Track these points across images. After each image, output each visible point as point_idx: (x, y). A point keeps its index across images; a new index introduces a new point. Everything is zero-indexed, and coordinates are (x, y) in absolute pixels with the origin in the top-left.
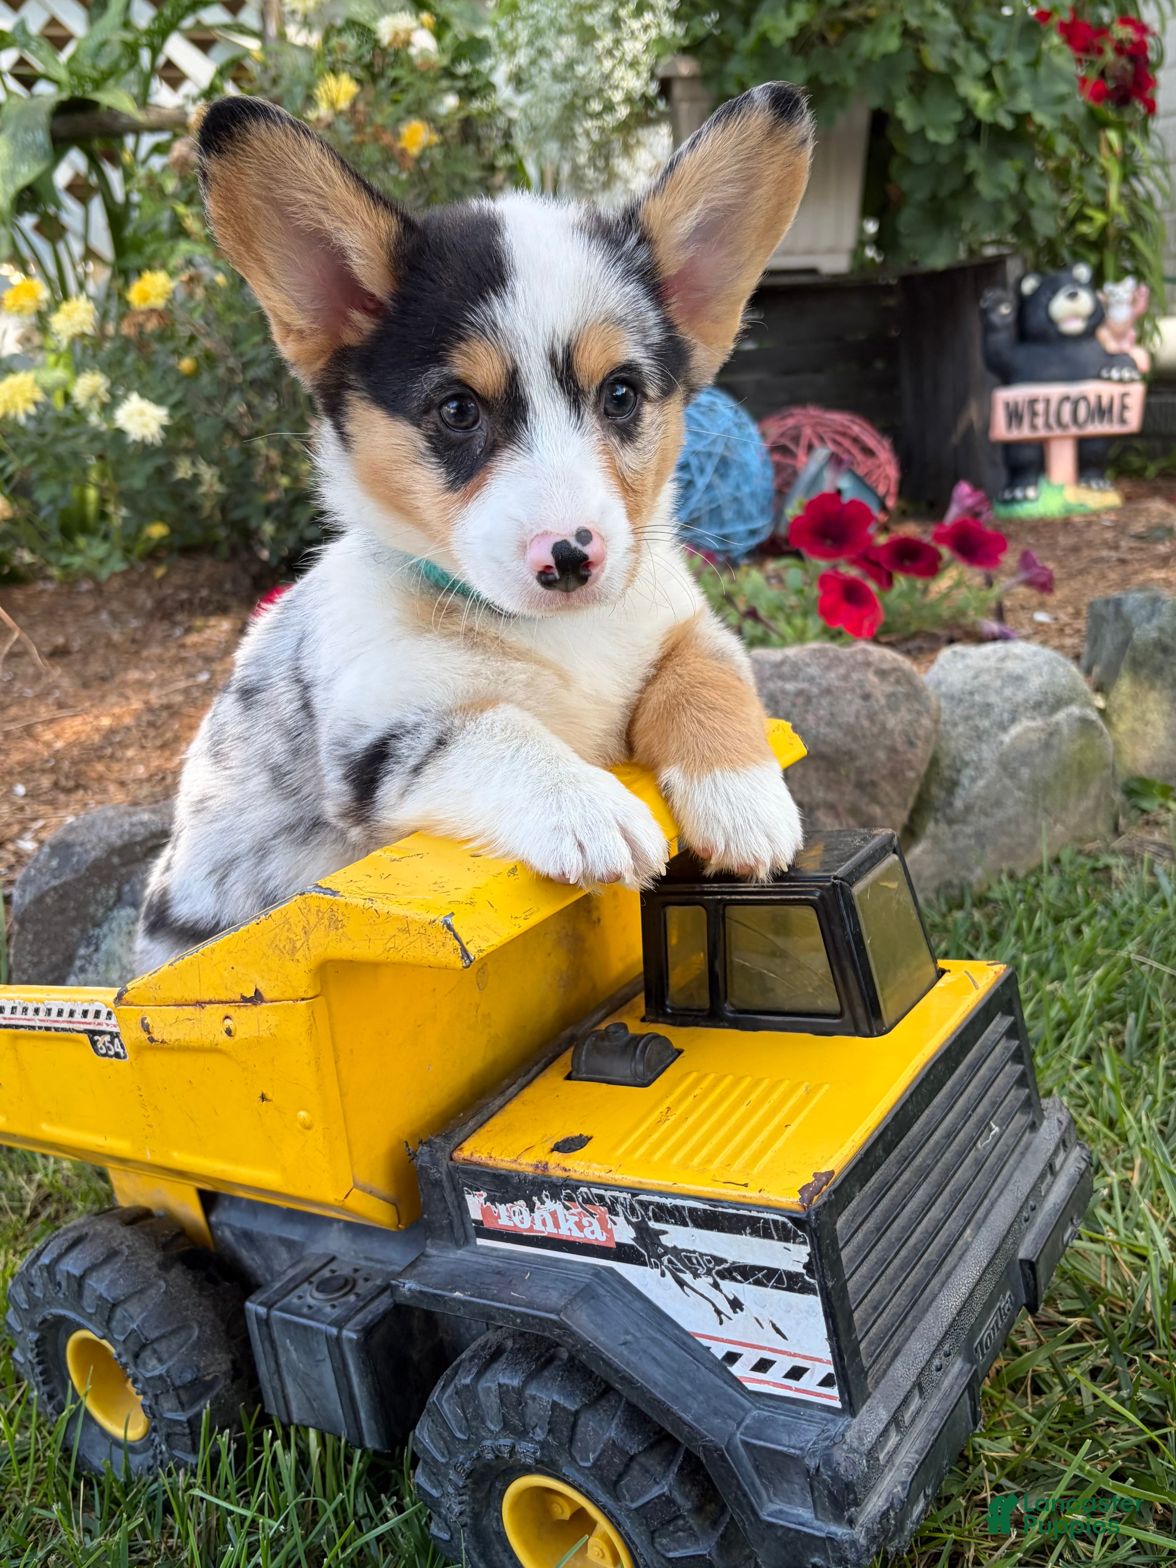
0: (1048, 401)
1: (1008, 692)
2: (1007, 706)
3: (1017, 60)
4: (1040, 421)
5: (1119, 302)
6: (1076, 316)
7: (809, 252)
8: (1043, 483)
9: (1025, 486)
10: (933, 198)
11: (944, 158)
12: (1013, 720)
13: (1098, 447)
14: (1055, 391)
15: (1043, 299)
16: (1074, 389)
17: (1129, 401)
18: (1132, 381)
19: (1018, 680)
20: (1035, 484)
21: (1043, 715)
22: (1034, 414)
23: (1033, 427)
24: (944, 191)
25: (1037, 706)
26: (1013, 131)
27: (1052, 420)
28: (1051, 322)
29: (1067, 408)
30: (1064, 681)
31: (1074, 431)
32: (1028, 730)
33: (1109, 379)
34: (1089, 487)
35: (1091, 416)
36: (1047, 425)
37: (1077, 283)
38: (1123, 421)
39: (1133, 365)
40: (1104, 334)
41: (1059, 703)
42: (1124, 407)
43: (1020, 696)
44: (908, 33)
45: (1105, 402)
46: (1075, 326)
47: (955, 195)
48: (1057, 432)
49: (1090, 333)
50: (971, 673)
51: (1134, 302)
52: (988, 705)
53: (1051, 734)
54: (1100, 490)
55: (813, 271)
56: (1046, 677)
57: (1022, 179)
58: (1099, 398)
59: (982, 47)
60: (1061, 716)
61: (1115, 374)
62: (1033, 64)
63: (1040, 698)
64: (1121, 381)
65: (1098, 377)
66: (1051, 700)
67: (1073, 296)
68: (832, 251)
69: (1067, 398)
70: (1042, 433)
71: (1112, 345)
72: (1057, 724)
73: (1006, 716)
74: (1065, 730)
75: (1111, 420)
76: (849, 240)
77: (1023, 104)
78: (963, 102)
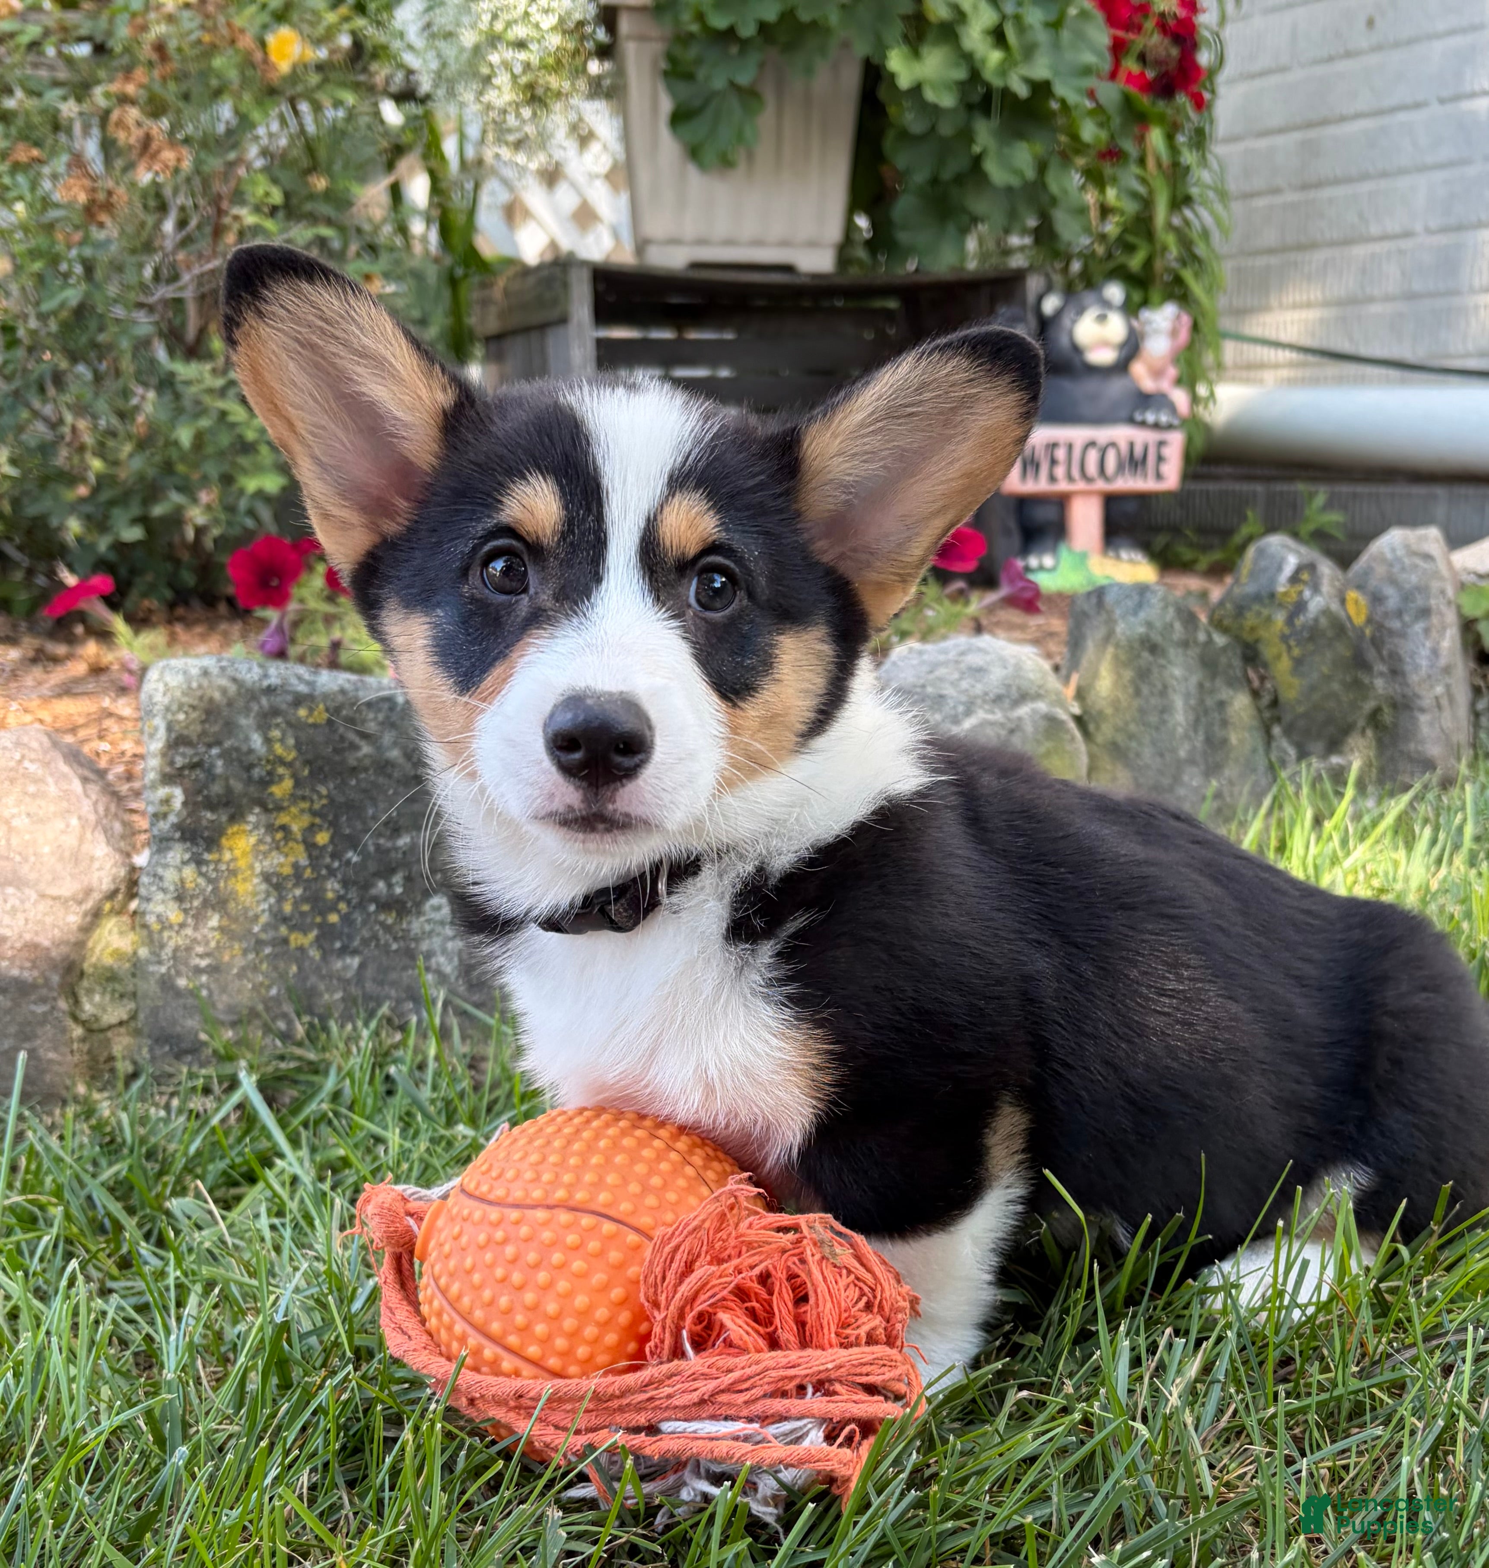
0: (1070, 447)
1: (964, 684)
2: (964, 698)
3: (1034, 16)
4: (1060, 471)
5: (1157, 332)
6: (1104, 344)
7: (785, 243)
8: (1063, 551)
9: (1041, 553)
10: (935, 181)
11: (946, 129)
12: (968, 713)
13: (1131, 507)
14: (1078, 434)
15: (1066, 321)
16: (1103, 434)
17: (1167, 451)
18: (1170, 427)
19: (978, 671)
20: (1054, 550)
21: (1003, 709)
22: (1053, 462)
23: (1052, 479)
24: (947, 175)
25: (998, 699)
26: (1028, 101)
27: (1076, 473)
28: (1077, 349)
29: (1093, 456)
30: (1031, 676)
31: (1101, 485)
32: (984, 724)
33: (1143, 424)
34: (1118, 557)
35: (1120, 468)
36: (1070, 478)
37: (1107, 304)
38: (1159, 476)
39: (1172, 408)
40: (1139, 369)
41: (1023, 697)
42: (1160, 459)
43: (979, 689)
45: (1138, 451)
46: (1103, 356)
47: (959, 180)
48: (1080, 485)
49: (1122, 366)
50: (925, 668)
51: (1174, 333)
52: (941, 696)
53: (1012, 731)
54: (1131, 561)
55: (788, 269)
56: (1011, 669)
57: (1042, 167)
58: (1132, 445)
60: (1024, 711)
61: (1150, 417)
62: (1054, 25)
63: (1002, 691)
64: (1157, 426)
65: (1131, 421)
66: (1014, 694)
67: (1102, 318)
68: (812, 244)
69: (1092, 444)
70: (1063, 486)
71: (1148, 384)
72: (1020, 719)
73: (961, 709)
74: (1029, 728)
75: (1145, 476)
76: (834, 232)
77: (1040, 70)
78: (967, 58)
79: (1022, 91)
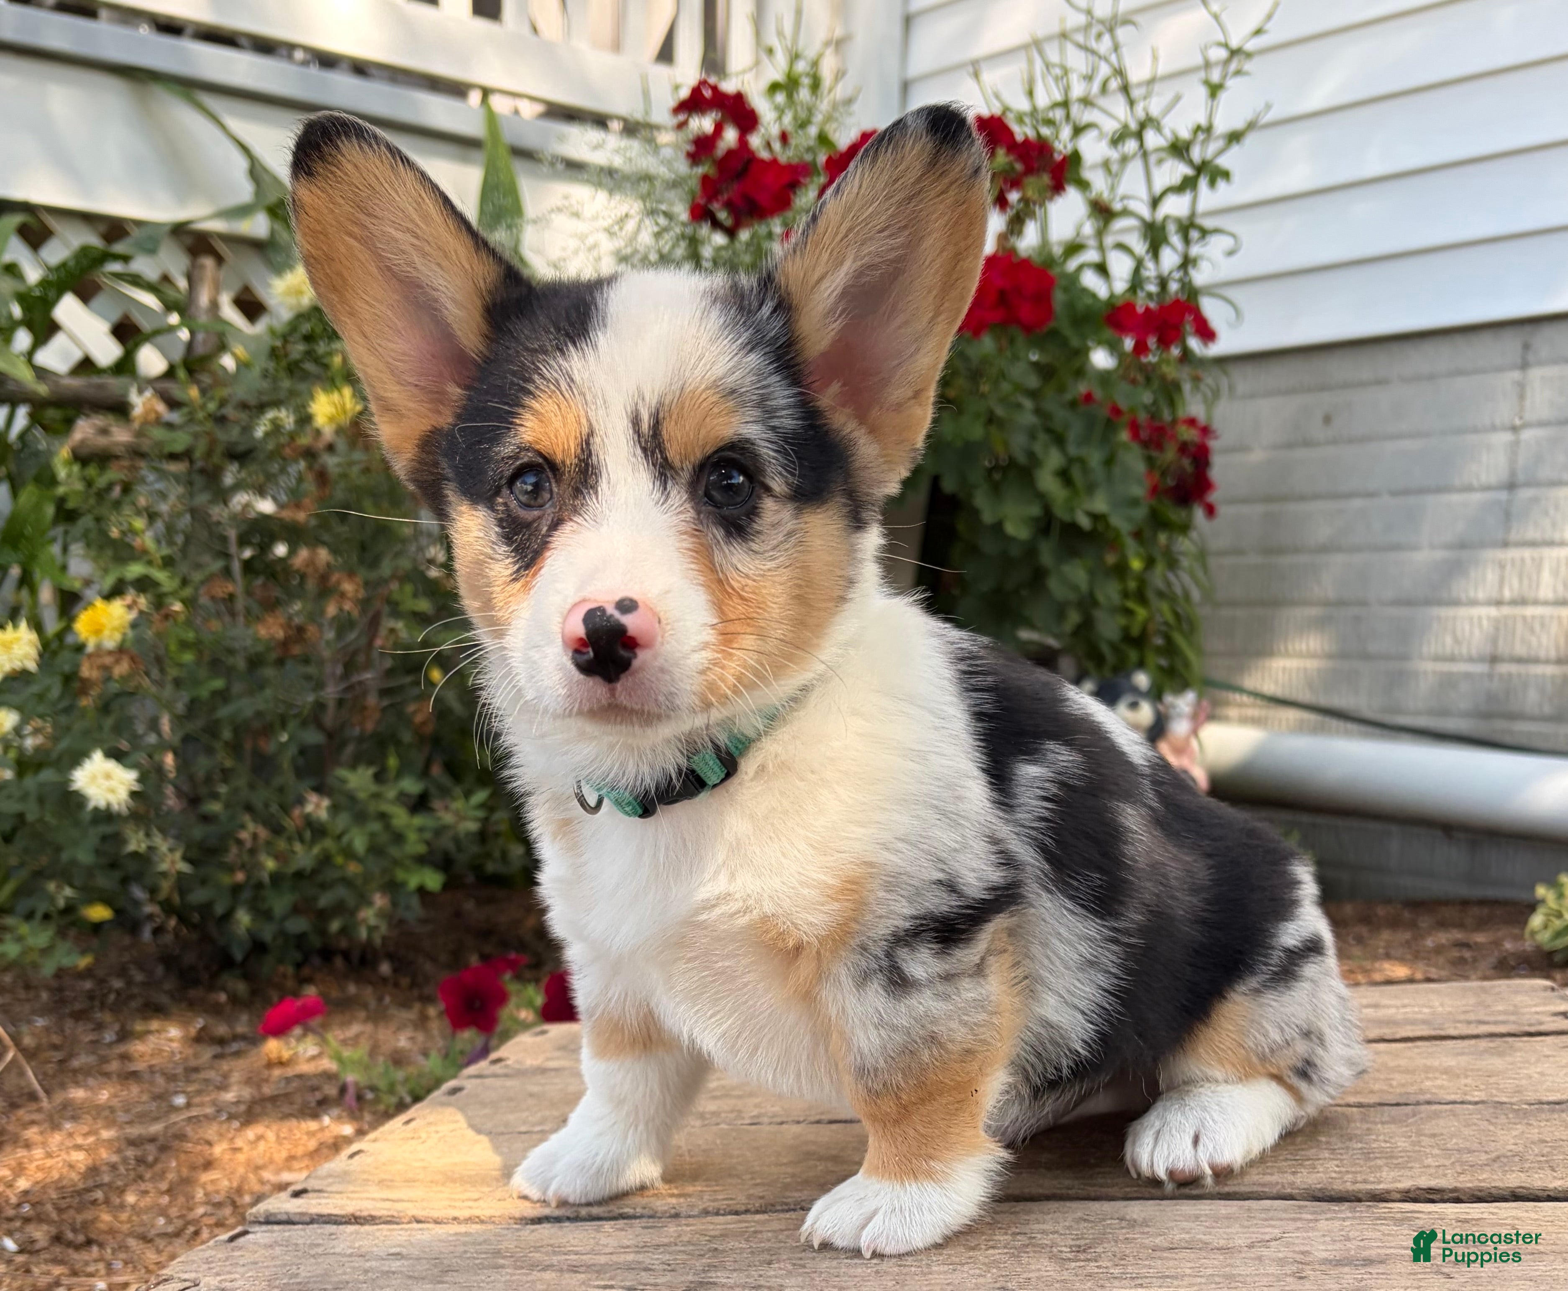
3: (1095, 457)
5: (1179, 715)
10: (998, 590)
37: (1137, 691)
40: (1166, 745)
44: (991, 420)
47: (1019, 589)
51: (1194, 717)
57: (1093, 578)
59: (1059, 440)
62: (1109, 462)
67: (1134, 705)
77: (1100, 504)
78: (1042, 498)
79: (1084, 522)
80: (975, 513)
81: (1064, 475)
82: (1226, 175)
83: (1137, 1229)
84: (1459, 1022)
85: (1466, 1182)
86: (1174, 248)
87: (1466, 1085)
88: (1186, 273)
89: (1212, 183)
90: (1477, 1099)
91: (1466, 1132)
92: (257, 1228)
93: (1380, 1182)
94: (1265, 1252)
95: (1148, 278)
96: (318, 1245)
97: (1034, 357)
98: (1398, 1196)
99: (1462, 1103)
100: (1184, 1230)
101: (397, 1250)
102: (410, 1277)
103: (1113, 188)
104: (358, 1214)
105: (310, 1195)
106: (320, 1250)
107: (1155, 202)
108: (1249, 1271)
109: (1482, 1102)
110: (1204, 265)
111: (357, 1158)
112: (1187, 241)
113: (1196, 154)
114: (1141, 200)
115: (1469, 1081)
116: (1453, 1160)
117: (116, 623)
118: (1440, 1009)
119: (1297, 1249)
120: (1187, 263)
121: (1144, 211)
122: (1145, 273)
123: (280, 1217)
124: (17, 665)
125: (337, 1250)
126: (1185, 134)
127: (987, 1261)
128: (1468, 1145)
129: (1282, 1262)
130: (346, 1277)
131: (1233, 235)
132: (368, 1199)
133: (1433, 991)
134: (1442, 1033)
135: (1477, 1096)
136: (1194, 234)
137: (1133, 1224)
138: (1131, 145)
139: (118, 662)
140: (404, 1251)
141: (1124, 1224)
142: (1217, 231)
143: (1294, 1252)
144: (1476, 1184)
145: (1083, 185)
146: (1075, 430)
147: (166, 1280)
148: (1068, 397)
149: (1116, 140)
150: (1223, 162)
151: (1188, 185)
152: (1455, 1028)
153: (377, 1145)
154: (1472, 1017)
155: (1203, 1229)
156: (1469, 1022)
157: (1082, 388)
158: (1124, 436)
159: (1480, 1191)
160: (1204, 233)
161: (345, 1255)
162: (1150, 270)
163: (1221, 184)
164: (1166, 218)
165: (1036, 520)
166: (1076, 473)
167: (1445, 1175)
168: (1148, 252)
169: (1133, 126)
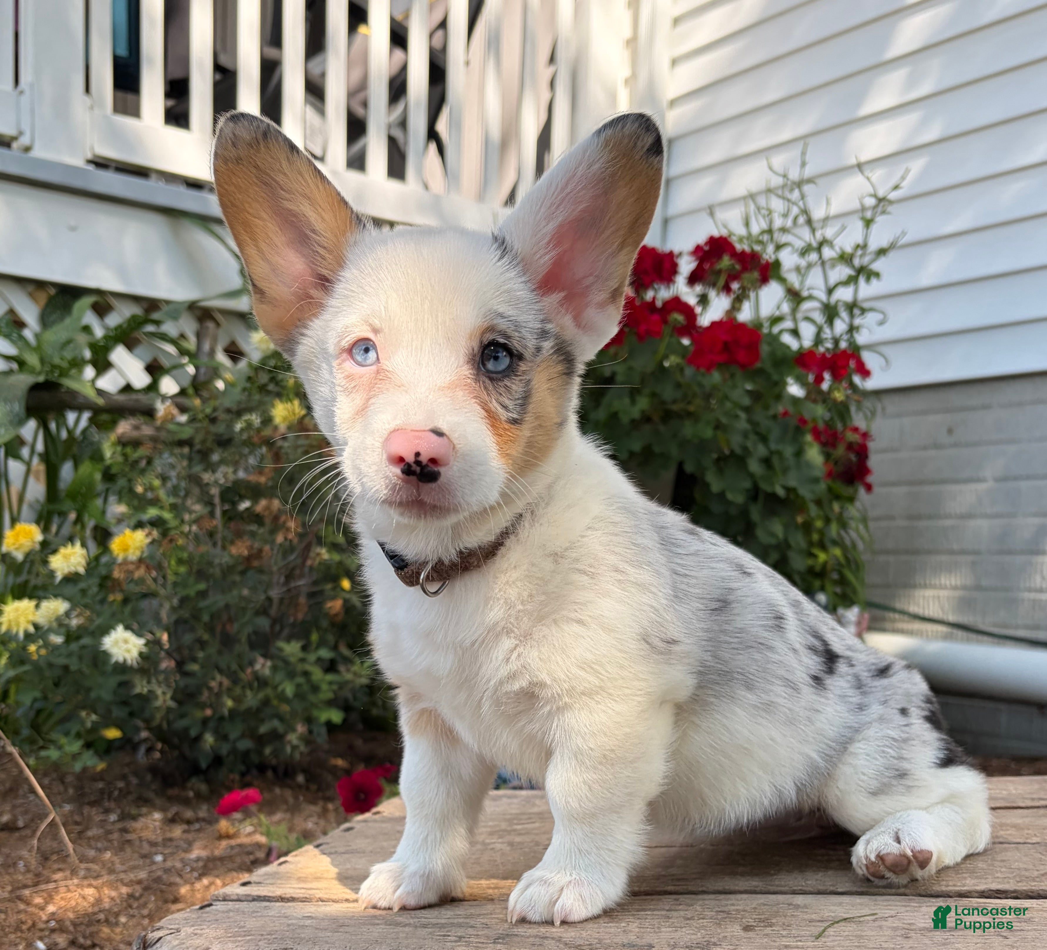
3: (789, 451)
44: (718, 426)
51: (858, 624)
59: (764, 439)
77: (791, 481)
78: (751, 476)
79: (781, 492)
80: (707, 485)
81: (767, 462)
82: (877, 275)
83: (800, 910)
84: (1026, 799)
85: (1023, 887)
86: (843, 320)
87: (1027, 834)
88: (852, 336)
89: (868, 279)
90: (1034, 841)
91: (1025, 859)
92: (218, 903)
93: (964, 886)
94: (884, 923)
95: (826, 339)
96: (257, 912)
97: (749, 387)
98: (977, 895)
99: (1025, 843)
100: (831, 911)
101: (309, 915)
102: (317, 929)
103: (802, 282)
104: (284, 896)
105: (253, 885)
106: (259, 914)
107: (830, 291)
108: (873, 933)
109: (1038, 843)
110: (864, 331)
111: (284, 865)
112: (852, 316)
113: (857, 262)
114: (821, 291)
115: (1030, 832)
116: (1015, 874)
117: (138, 544)
118: (1014, 792)
119: (905, 922)
120: (852, 329)
121: (823, 297)
122: (824, 336)
123: (233, 897)
124: (73, 569)
125: (270, 914)
126: (849, 249)
127: (698, 926)
128: (1025, 866)
129: (895, 929)
130: (276, 928)
131: (883, 313)
132: (290, 888)
133: (1010, 781)
134: (1015, 805)
135: (1035, 840)
136: (856, 311)
137: (797, 907)
138: (813, 257)
139: (138, 568)
140: (313, 915)
141: (791, 907)
142: (871, 310)
143: (904, 923)
144: (1029, 887)
145: (782, 280)
146: (775, 433)
147: (158, 929)
148: (771, 412)
149: (804, 252)
150: (875, 267)
151: (852, 280)
152: (1023, 802)
153: (297, 859)
154: (1035, 796)
155: (844, 910)
156: (1033, 799)
157: (780, 409)
158: (809, 438)
159: (1032, 892)
160: (863, 311)
161: (275, 917)
162: (827, 333)
163: (874, 281)
164: (837, 302)
165: (748, 490)
166: (775, 461)
167: (1008, 883)
168: (826, 322)
169: (815, 245)
